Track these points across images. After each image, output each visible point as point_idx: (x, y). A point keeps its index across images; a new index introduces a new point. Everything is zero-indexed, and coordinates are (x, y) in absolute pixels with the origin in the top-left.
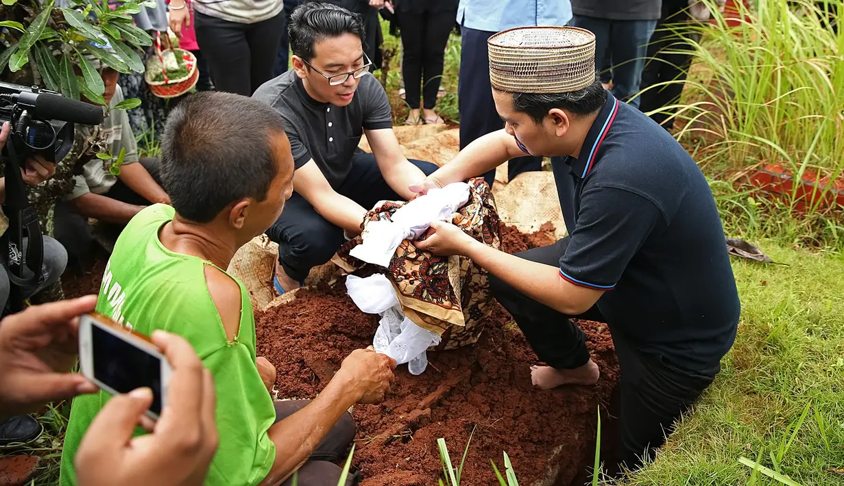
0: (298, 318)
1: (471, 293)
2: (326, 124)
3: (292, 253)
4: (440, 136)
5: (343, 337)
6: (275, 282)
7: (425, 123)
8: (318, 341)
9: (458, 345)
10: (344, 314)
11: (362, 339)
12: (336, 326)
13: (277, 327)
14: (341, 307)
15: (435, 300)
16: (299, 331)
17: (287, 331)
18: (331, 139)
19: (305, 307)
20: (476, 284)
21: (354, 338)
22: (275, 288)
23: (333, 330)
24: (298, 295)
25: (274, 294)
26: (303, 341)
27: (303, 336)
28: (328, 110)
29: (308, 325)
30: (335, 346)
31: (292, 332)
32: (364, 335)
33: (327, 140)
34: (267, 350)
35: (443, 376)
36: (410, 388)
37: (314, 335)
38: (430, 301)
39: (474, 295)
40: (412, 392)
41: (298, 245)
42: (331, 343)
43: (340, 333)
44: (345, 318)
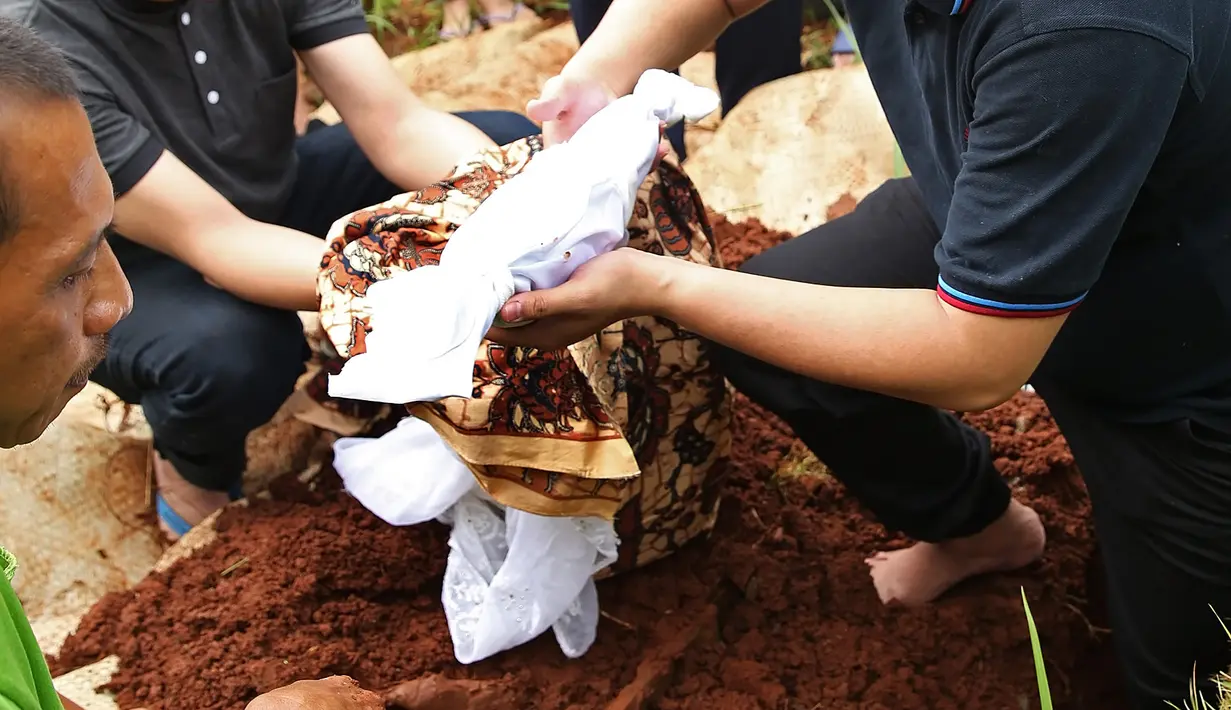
0: (223, 584)
1: (666, 396)
2: (189, 61)
3: (174, 412)
4: (531, 48)
5: (352, 603)
6: (162, 508)
7: (486, 27)
8: (288, 628)
9: (671, 545)
10: (344, 541)
11: (409, 596)
12: (330, 578)
13: (171, 623)
14: (333, 524)
15: (550, 427)
16: (228, 618)
17: (200, 626)
18: (213, 97)
19: (235, 551)
20: (675, 368)
21: (385, 597)
22: (164, 526)
23: (325, 591)
24: (220, 527)
25: (162, 541)
26: (245, 640)
27: (242, 627)
28: (186, 19)
29: (253, 596)
30: (337, 633)
31: (212, 623)
32: (412, 582)
33: (201, 101)
34: (155, 690)
35: (646, 638)
36: (563, 691)
37: (272, 615)
38: (536, 433)
39: (677, 399)
40: (573, 699)
41: (185, 385)
42: (325, 627)
43: (343, 594)
44: (350, 550)
